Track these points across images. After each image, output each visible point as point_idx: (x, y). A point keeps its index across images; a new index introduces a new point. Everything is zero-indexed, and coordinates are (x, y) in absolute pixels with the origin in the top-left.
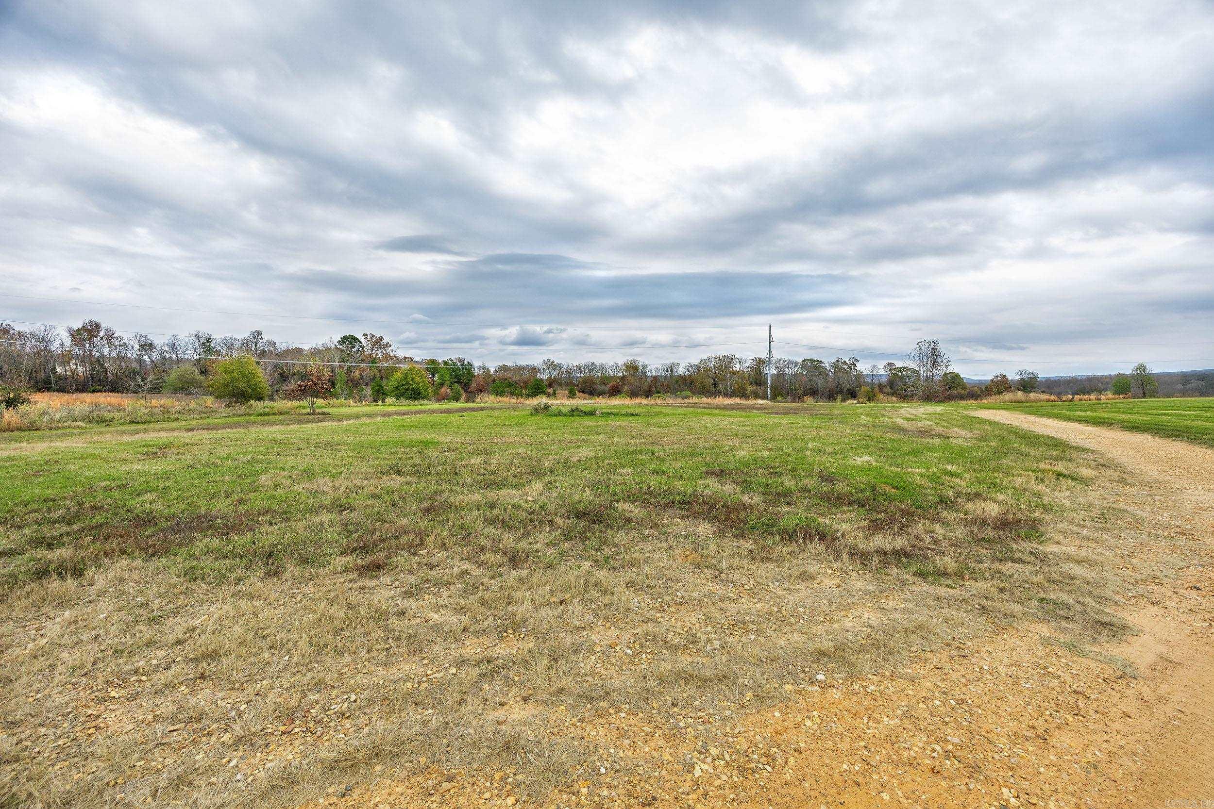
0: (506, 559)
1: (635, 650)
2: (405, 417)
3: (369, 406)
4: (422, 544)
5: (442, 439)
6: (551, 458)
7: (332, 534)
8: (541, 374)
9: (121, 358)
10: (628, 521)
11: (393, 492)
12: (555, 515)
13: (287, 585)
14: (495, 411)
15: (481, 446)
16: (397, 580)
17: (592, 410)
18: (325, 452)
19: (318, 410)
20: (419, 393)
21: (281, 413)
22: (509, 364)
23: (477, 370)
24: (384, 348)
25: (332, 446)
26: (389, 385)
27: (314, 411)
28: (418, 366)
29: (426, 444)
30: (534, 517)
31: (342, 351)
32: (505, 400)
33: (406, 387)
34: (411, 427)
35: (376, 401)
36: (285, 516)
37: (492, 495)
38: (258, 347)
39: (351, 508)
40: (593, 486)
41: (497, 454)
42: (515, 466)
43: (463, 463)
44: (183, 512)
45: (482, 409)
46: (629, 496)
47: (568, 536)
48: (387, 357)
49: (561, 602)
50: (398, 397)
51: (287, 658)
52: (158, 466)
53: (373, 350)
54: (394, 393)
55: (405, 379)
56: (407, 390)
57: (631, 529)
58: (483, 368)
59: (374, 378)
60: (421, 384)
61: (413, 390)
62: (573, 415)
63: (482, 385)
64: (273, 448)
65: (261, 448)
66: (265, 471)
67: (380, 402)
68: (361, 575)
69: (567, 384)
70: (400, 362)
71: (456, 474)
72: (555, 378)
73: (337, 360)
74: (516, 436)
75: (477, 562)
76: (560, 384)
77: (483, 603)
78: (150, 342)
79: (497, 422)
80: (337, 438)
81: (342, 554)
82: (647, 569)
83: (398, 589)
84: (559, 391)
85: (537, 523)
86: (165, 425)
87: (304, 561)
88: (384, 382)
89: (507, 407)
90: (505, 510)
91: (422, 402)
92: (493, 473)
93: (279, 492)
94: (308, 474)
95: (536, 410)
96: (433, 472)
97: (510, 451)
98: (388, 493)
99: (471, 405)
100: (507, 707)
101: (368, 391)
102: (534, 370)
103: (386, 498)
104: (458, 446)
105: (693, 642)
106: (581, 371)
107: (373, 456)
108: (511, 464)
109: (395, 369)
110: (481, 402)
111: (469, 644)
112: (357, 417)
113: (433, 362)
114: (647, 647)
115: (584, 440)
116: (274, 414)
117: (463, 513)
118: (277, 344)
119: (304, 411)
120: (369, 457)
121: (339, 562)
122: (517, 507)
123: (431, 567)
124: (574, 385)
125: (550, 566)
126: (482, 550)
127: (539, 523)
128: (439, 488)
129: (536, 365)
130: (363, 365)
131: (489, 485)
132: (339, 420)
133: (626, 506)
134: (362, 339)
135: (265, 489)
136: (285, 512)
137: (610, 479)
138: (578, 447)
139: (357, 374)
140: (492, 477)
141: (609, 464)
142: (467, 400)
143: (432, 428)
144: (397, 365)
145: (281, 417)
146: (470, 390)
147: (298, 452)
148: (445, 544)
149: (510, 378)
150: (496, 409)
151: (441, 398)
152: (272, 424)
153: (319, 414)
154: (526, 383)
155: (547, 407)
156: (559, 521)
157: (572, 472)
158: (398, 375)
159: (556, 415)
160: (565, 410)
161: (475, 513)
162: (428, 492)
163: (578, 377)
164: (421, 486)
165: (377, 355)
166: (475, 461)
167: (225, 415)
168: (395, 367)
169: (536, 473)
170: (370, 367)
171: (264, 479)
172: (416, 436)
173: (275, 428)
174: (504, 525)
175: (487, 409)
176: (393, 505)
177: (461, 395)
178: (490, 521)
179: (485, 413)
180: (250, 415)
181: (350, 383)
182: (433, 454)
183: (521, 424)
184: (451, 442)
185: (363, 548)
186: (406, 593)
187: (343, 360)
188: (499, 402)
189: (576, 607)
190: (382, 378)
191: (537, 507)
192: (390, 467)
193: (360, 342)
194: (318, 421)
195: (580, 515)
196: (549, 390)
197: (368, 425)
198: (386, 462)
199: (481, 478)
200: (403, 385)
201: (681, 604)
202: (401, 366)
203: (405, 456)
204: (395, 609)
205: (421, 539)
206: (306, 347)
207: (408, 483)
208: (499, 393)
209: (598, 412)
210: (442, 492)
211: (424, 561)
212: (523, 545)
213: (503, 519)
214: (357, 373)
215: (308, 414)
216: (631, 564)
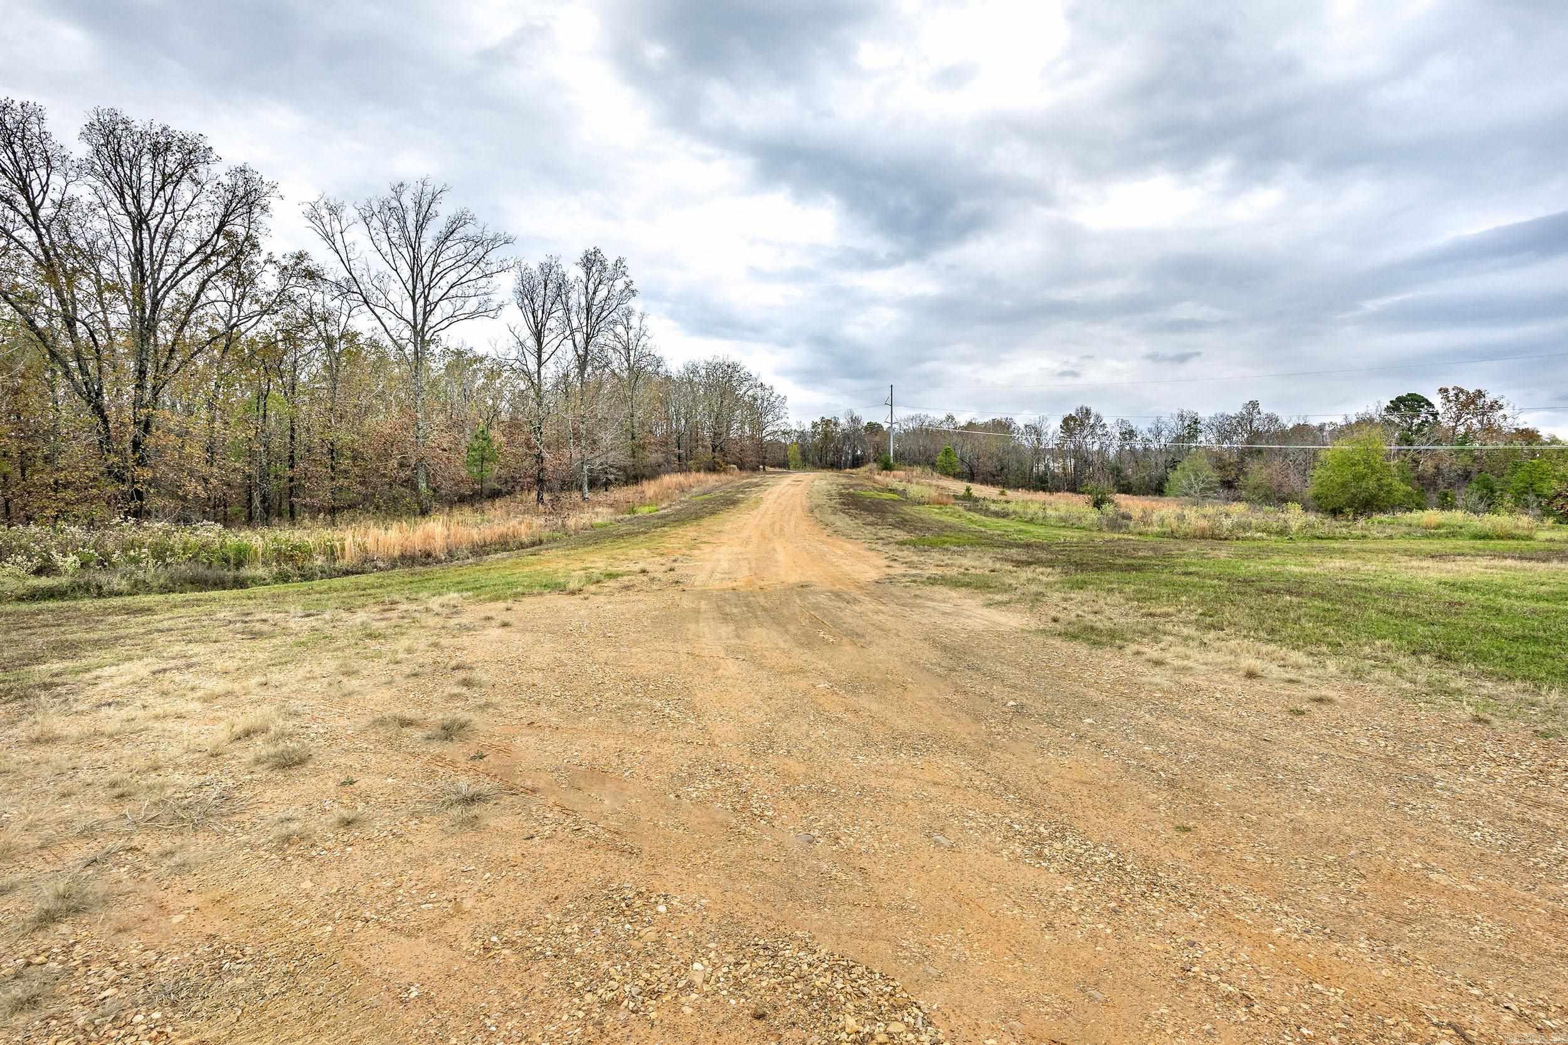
24: (1485, 413)
31: (1395, 424)
48: (1492, 430)
53: (1457, 418)
59: (1468, 473)
78: (1131, 428)
130: (1442, 448)
139: (1428, 468)
165: (1470, 427)
170: (1456, 452)
187: (1404, 441)
193: (1430, 405)
214: (1430, 463)
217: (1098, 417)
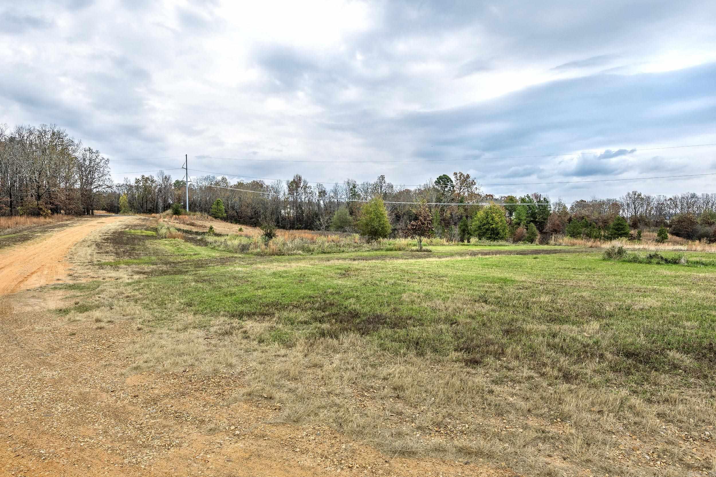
0: (561, 374)
1: (652, 457)
2: (487, 256)
3: (458, 245)
4: (503, 353)
5: (517, 278)
6: (613, 303)
7: (448, 337)
8: (624, 211)
9: (310, 203)
10: (675, 367)
11: (483, 316)
12: (606, 350)
13: (428, 362)
14: (567, 255)
15: (551, 287)
16: (487, 373)
17: (677, 257)
18: (436, 281)
19: (424, 248)
20: (498, 234)
21: (400, 250)
22: (588, 199)
23: (553, 207)
24: (470, 187)
25: (439, 277)
26: (473, 224)
27: (421, 248)
28: (498, 205)
29: (505, 281)
30: (588, 349)
31: (438, 191)
32: (580, 243)
33: (487, 227)
34: (493, 265)
35: (462, 240)
36: (420, 322)
37: (556, 327)
38: (382, 190)
39: (456, 323)
40: (648, 333)
41: (563, 295)
42: (578, 307)
43: (534, 300)
44: (369, 312)
45: (555, 252)
46: (684, 347)
47: (615, 369)
48: (472, 195)
49: (599, 412)
50: (480, 237)
51: (433, 399)
52: (348, 283)
53: (461, 189)
54: (476, 233)
55: (487, 218)
56: (487, 230)
57: (676, 375)
58: (559, 204)
59: (461, 217)
60: (500, 224)
61: (493, 230)
62: (650, 263)
63: (558, 225)
64: (404, 276)
65: (397, 275)
66: (404, 291)
67: (466, 242)
68: (466, 364)
69: (657, 224)
70: (482, 201)
71: (528, 308)
72: (641, 216)
73: (434, 200)
74: (584, 280)
75: (540, 373)
76: (647, 224)
77: (542, 398)
78: (324, 189)
79: (568, 266)
80: (442, 271)
81: (456, 350)
82: (681, 407)
83: (489, 378)
84: (646, 233)
85: (589, 354)
86: (339, 255)
87: (435, 350)
88: (469, 221)
89: (580, 250)
90: (564, 340)
91: (501, 242)
92: (559, 310)
93: (415, 307)
94: (428, 296)
95: (609, 255)
96: (511, 304)
97: (575, 294)
98: (480, 315)
99: (545, 247)
100: (552, 458)
101: (456, 230)
102: (616, 206)
103: (479, 319)
104: (531, 285)
105: (707, 468)
106: (676, 206)
107: (467, 287)
108: (575, 305)
109: (478, 208)
110: (555, 245)
111: (531, 419)
112: (452, 255)
113: (511, 199)
114: (664, 458)
115: (655, 290)
116: (396, 250)
117: (532, 337)
118: (394, 186)
119: (414, 248)
120: (465, 289)
121: (454, 355)
122: (574, 339)
123: (509, 369)
124: (666, 225)
125: (595, 386)
126: (545, 365)
127: (591, 355)
128: (515, 316)
129: (618, 199)
130: (453, 204)
131: (553, 320)
132: (440, 257)
133: (678, 355)
134: (453, 178)
135: (407, 303)
136: (420, 320)
137: (669, 330)
138: (645, 297)
139: (448, 214)
140: (557, 314)
141: (674, 316)
142: (541, 243)
143: (510, 267)
144: (480, 204)
145: (400, 253)
146: (545, 230)
147: (419, 280)
148: (518, 356)
149: (588, 216)
150: (568, 252)
151: (517, 239)
152: (397, 258)
153: (424, 251)
154: (605, 222)
155: (621, 252)
156: (609, 356)
157: (631, 319)
158: (481, 214)
159: (630, 261)
160: (643, 256)
161: (541, 338)
162: (507, 318)
163: (671, 215)
164: (502, 314)
165: (464, 193)
166: (545, 298)
167: (368, 249)
168: (478, 206)
169: (596, 315)
170: (459, 206)
171: (404, 296)
172: (497, 273)
173: (400, 261)
174: (563, 351)
175: (560, 251)
176: (484, 325)
177: (536, 235)
178: (551, 346)
179: (557, 256)
180: (382, 250)
181: (442, 222)
182: (511, 290)
183: (590, 269)
184: (525, 282)
185: (467, 349)
186: (493, 381)
187: (439, 200)
188: (573, 245)
189: (611, 418)
190: (467, 217)
191: (591, 342)
192: (480, 297)
193: (452, 181)
194: (425, 257)
195: (628, 355)
196: (632, 232)
197: (461, 262)
198: (477, 293)
199: (547, 313)
200: (484, 225)
201: (707, 441)
202: (484, 204)
203: (490, 290)
204: (487, 389)
205: (503, 350)
206: (412, 189)
207: (493, 310)
208: (574, 235)
209: (683, 261)
210: (517, 320)
211: (505, 364)
212: (575, 368)
213: (562, 347)
214: (449, 212)
215: (417, 251)
216: (666, 401)
217: (305, 182)
